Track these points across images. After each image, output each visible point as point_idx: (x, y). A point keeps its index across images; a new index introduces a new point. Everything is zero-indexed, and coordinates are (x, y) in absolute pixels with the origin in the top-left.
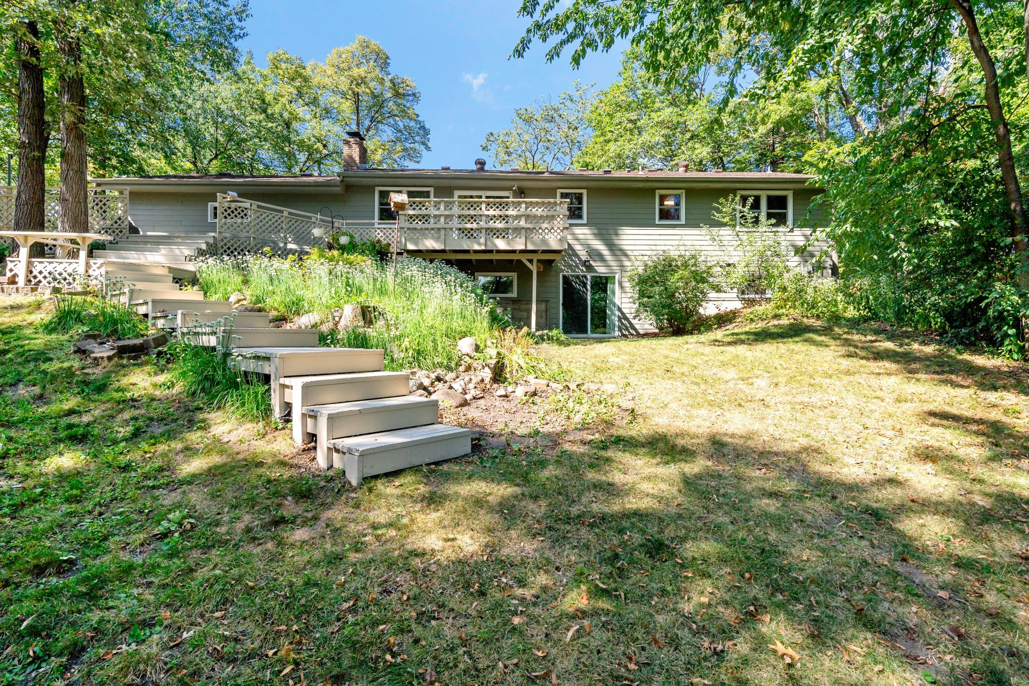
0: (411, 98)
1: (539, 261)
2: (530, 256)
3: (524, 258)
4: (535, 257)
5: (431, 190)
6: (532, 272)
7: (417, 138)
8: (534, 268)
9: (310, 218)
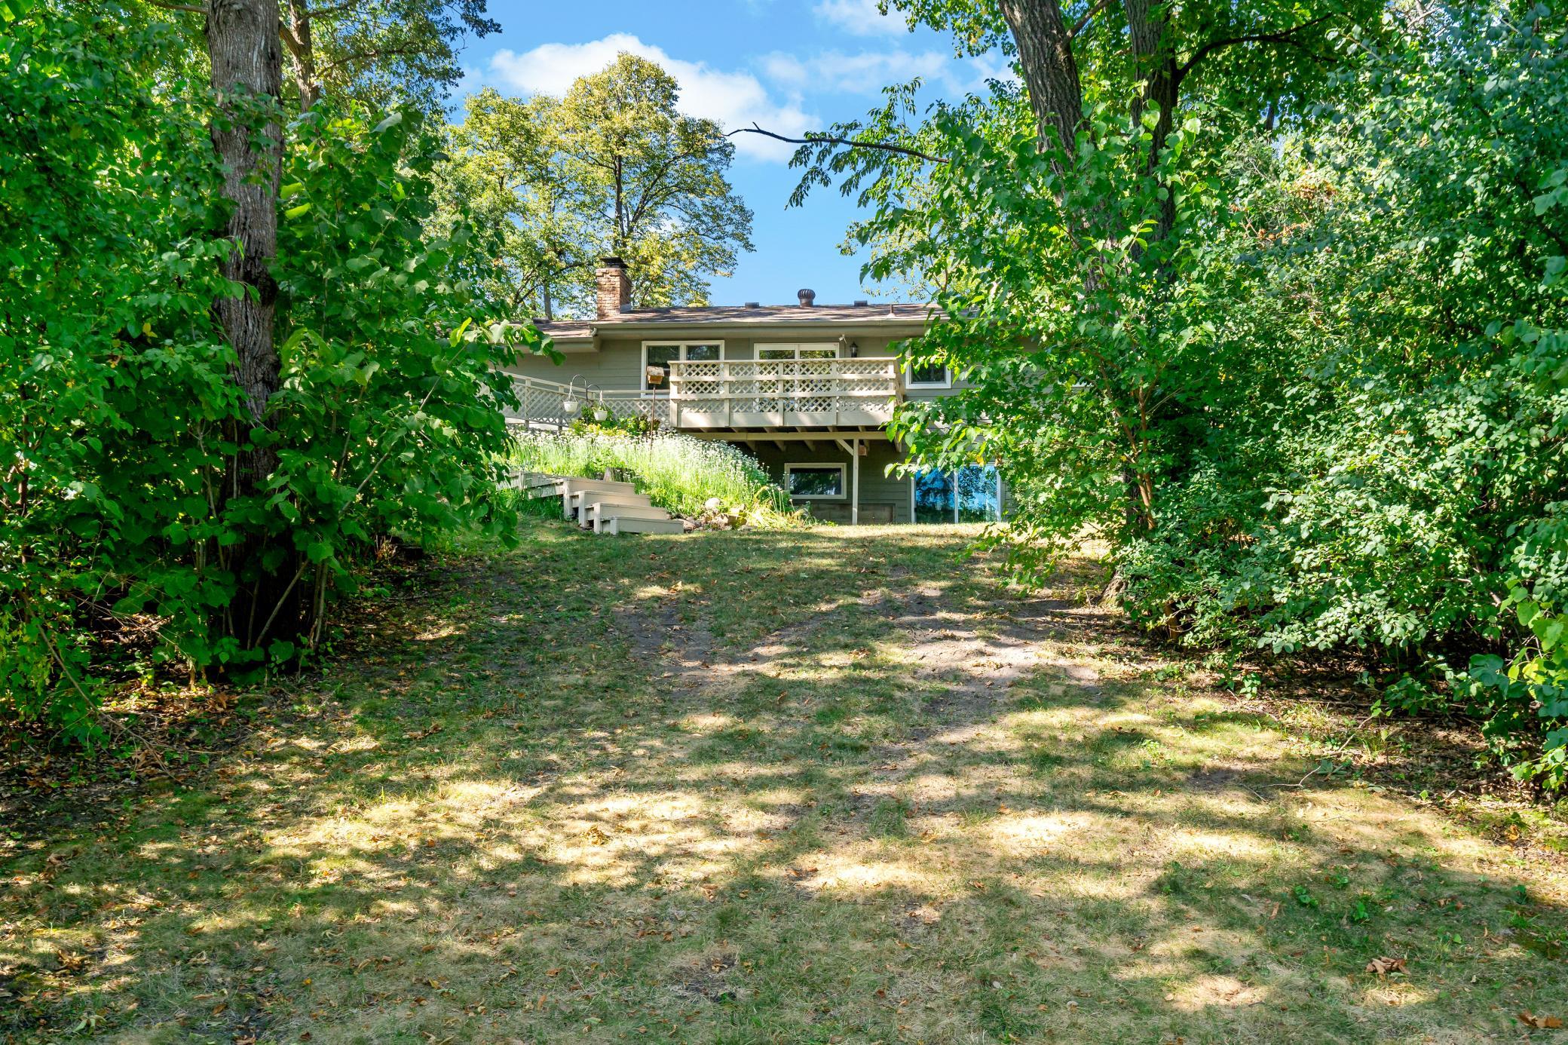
0: (716, 156)
1: (861, 442)
2: (849, 435)
3: (840, 439)
4: (856, 437)
5: (721, 343)
6: (851, 457)
7: (729, 229)
8: (854, 452)
9: (557, 388)
